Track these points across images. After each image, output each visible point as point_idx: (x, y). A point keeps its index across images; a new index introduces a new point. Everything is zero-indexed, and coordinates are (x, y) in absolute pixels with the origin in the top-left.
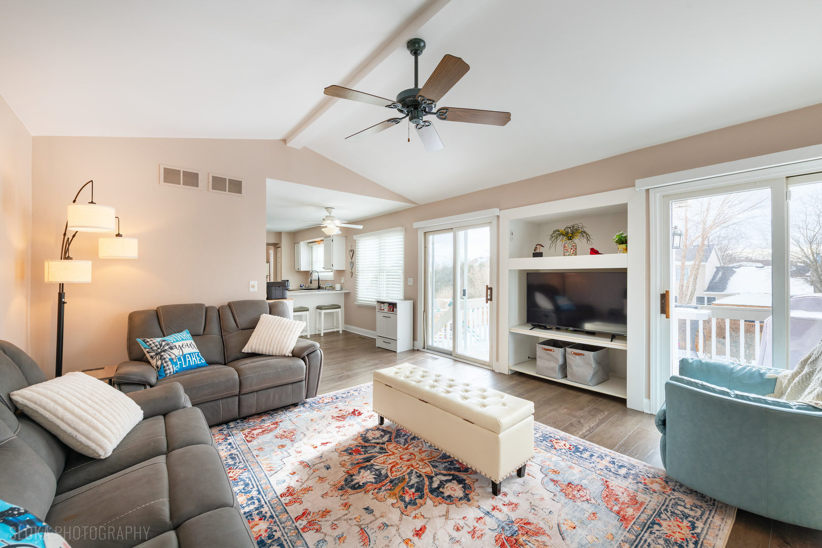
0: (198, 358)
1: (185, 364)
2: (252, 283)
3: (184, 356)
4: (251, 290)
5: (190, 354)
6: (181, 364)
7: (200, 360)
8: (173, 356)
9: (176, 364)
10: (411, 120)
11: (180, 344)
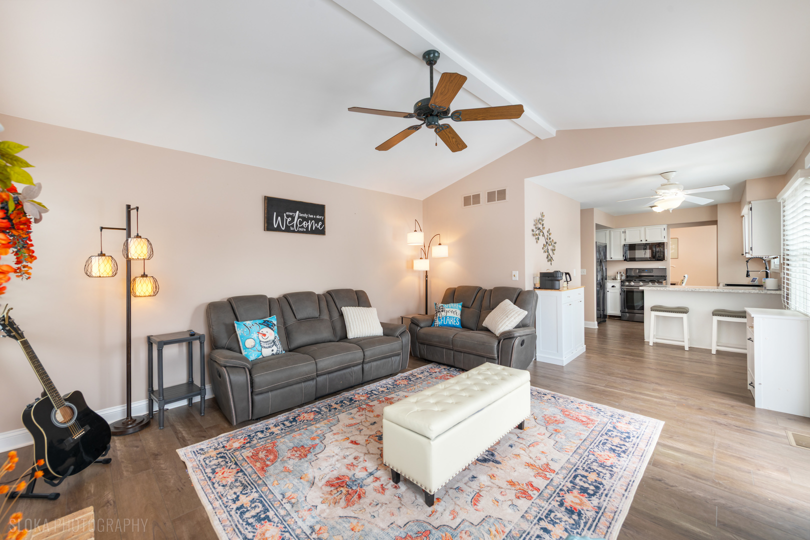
0: (454, 321)
1: (445, 322)
2: (514, 273)
3: (446, 317)
4: (514, 278)
5: (450, 317)
6: (443, 322)
7: (455, 323)
8: (441, 316)
9: (440, 320)
10: (427, 126)
11: (448, 309)
